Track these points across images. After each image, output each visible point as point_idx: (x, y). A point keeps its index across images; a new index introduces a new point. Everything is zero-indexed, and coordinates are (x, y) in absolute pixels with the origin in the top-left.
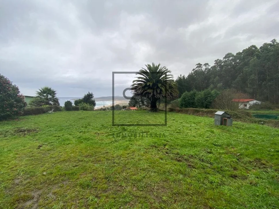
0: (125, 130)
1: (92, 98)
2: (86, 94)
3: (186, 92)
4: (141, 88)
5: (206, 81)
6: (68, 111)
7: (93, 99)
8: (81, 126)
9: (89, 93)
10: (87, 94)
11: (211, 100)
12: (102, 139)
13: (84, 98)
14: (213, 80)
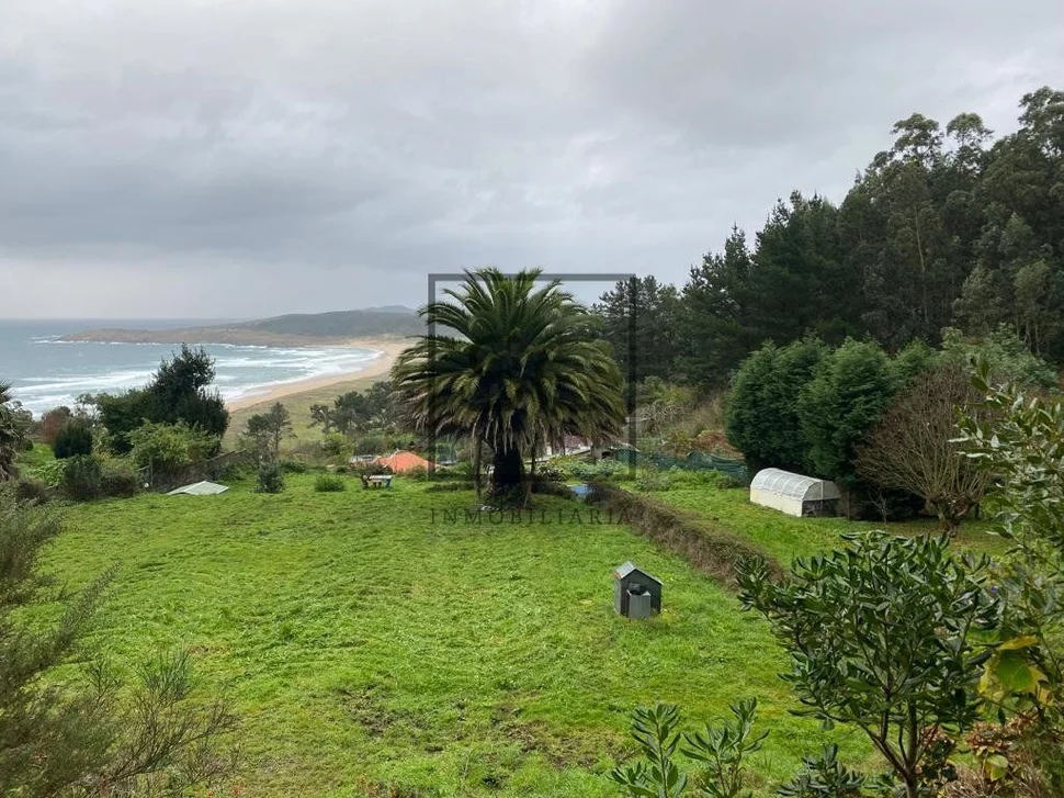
0: (291, 636)
1: (204, 381)
2: (170, 363)
3: (768, 347)
4: (426, 404)
5: (956, 239)
6: (82, 505)
7: (209, 390)
8: (151, 616)
9: (185, 353)
10: (177, 362)
11: (870, 412)
12: (211, 671)
13: (156, 385)
14: (996, 239)
